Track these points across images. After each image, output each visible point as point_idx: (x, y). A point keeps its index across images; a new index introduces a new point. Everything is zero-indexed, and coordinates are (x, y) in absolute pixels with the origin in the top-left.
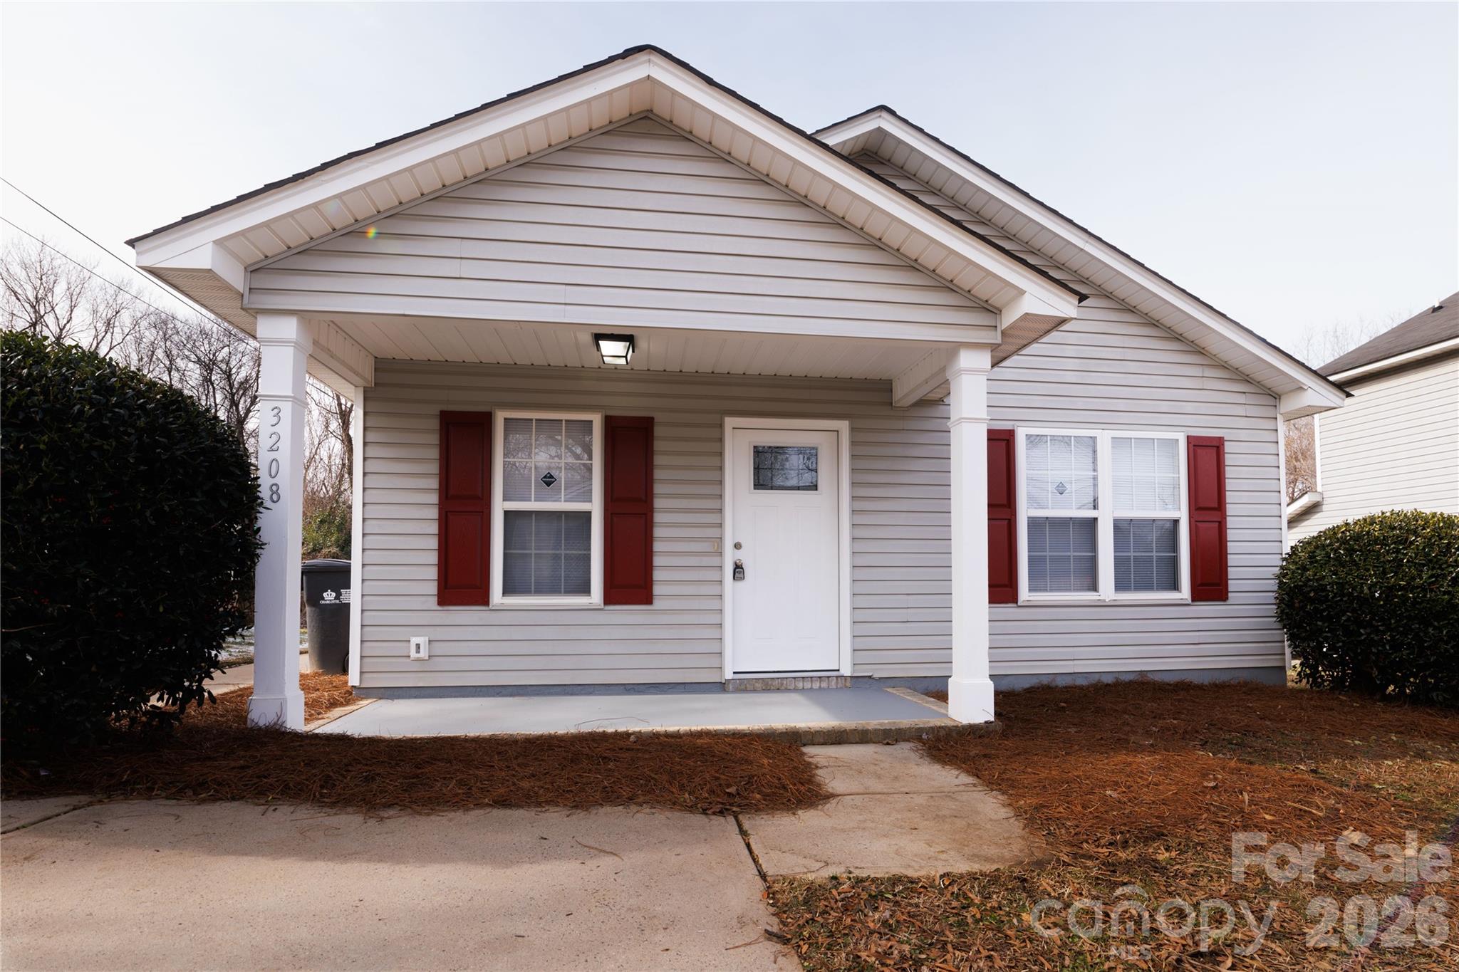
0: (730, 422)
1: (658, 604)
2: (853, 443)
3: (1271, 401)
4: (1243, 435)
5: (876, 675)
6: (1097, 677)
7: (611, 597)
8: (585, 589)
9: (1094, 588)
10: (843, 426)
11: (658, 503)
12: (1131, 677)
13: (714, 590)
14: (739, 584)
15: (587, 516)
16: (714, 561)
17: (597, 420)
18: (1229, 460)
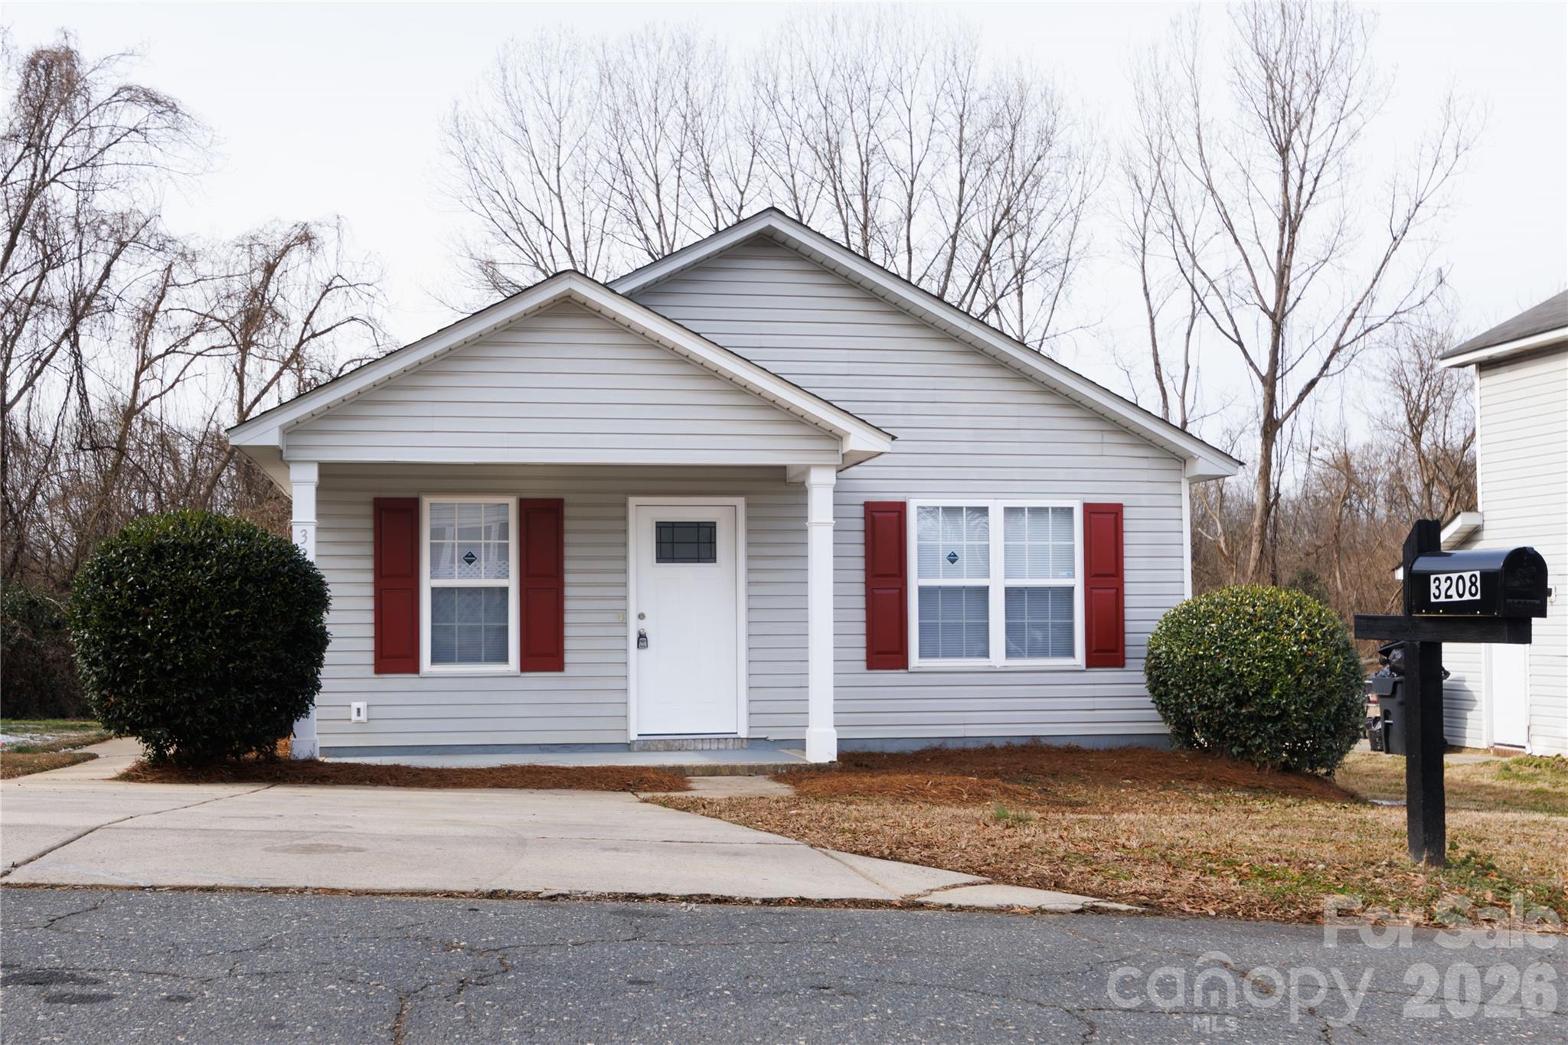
0: (633, 501)
1: (569, 670)
2: (749, 518)
3: (1176, 465)
4: (1144, 500)
5: (771, 738)
6: (989, 741)
7: (526, 666)
8: (504, 658)
9: (986, 654)
10: (740, 502)
11: (568, 578)
12: (1024, 742)
13: (619, 658)
14: (643, 652)
15: (505, 591)
16: (620, 631)
17: (512, 502)
18: (1127, 525)
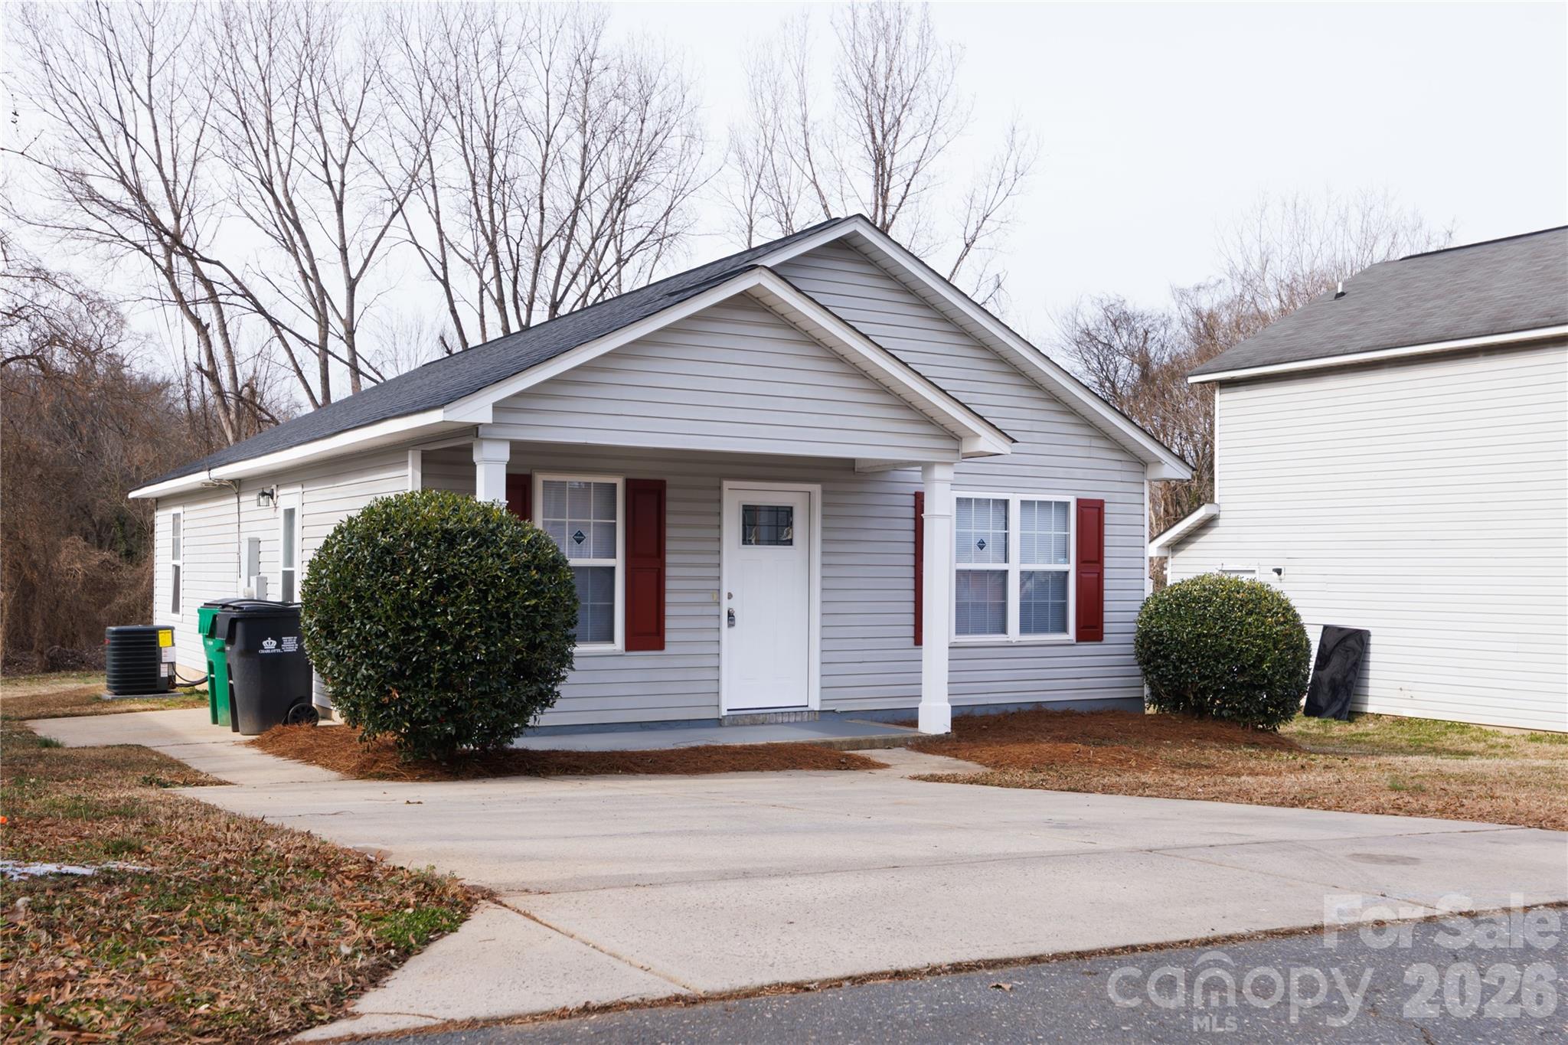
0: (727, 484)
1: (667, 646)
2: (824, 504)
3: (1140, 468)
4: (1118, 498)
5: (839, 709)
6: (1004, 707)
7: (631, 644)
8: (610, 638)
9: (1004, 631)
10: (816, 489)
11: (669, 559)
12: (1030, 707)
13: (713, 636)
14: (732, 629)
15: (611, 570)
16: (713, 610)
17: (619, 482)
18: (1107, 519)
